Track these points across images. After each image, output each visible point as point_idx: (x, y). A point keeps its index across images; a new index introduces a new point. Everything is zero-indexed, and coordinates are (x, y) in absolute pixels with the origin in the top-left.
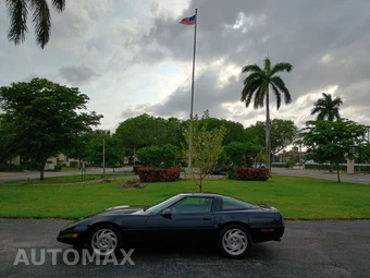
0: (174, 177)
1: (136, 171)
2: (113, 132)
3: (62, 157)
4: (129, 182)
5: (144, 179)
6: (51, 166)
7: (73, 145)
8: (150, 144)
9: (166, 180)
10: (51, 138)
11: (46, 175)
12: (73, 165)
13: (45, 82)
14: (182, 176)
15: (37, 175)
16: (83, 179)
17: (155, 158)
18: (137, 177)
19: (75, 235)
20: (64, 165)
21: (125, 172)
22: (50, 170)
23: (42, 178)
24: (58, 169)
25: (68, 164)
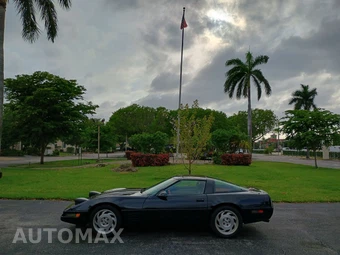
0: (164, 162)
1: (128, 156)
2: (107, 120)
3: (60, 143)
4: (122, 167)
5: (137, 164)
6: (50, 152)
7: (71, 132)
8: (140, 131)
9: (157, 165)
10: (50, 126)
11: (46, 159)
12: (70, 151)
13: (45, 75)
14: (171, 161)
15: (38, 160)
16: (80, 163)
17: (146, 144)
18: (130, 162)
19: (78, 215)
20: (62, 151)
21: (118, 157)
22: (48, 155)
23: (42, 162)
24: (56, 154)
25: (65, 150)
